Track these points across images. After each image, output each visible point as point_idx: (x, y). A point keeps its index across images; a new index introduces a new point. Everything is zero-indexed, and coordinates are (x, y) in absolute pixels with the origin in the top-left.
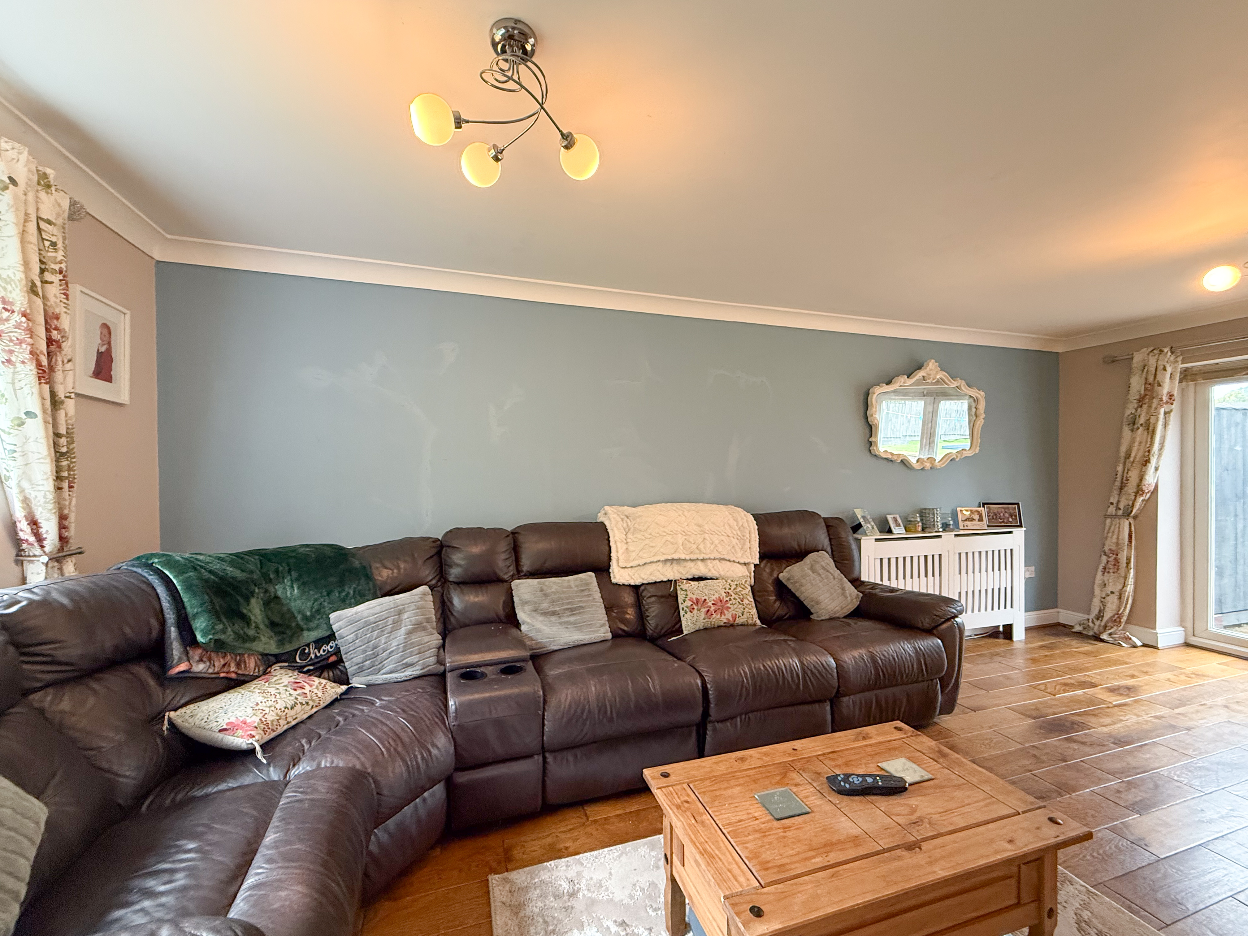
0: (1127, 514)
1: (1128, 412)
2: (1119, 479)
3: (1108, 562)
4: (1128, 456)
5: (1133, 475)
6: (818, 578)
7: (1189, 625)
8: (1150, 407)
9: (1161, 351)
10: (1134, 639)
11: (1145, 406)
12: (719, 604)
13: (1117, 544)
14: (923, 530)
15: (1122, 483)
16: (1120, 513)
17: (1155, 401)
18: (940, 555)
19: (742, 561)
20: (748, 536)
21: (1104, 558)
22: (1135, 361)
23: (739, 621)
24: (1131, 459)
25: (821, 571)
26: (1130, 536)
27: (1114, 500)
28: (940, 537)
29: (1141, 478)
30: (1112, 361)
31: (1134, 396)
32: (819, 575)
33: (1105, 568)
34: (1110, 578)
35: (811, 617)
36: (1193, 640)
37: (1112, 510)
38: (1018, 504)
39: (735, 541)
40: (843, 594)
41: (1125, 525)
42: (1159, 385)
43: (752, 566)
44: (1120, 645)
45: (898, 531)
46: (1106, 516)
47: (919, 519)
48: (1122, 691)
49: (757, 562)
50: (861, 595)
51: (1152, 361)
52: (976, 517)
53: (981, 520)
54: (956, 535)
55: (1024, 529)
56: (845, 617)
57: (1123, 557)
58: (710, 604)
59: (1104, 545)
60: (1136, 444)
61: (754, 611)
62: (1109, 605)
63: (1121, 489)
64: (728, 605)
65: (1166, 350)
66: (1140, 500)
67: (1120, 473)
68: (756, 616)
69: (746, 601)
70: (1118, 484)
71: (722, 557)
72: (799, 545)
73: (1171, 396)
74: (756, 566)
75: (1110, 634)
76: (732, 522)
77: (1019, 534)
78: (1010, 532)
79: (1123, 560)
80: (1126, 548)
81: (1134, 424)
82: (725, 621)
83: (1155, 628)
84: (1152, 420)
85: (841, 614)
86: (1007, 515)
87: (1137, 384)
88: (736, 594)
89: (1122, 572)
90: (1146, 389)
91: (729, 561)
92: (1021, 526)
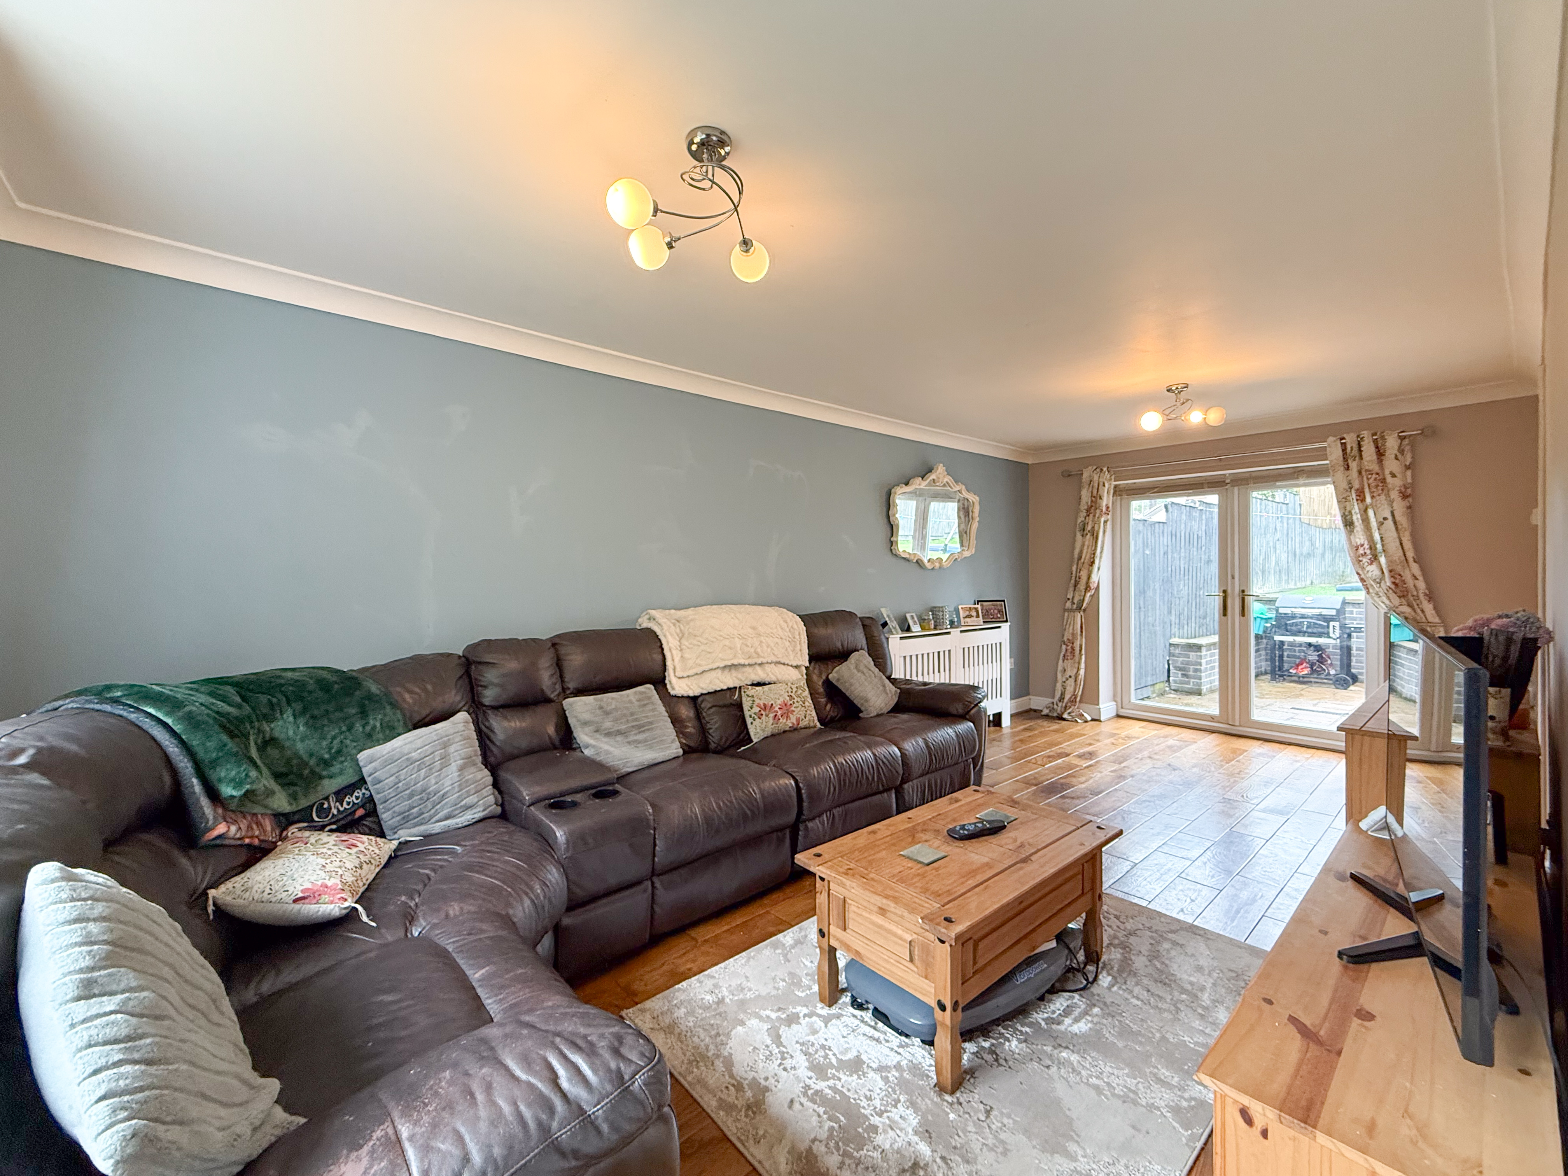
0: (1079, 608)
1: (1079, 520)
2: (1073, 578)
3: (1066, 650)
4: (1080, 558)
5: (1084, 574)
6: (863, 677)
7: (1119, 700)
8: (1094, 516)
9: (1102, 470)
10: (1085, 715)
11: (1091, 516)
12: (785, 708)
13: (1073, 634)
14: (935, 628)
15: (1076, 581)
16: (1075, 606)
17: (1098, 511)
18: (949, 651)
19: (795, 664)
20: (797, 637)
21: (1064, 647)
22: (1084, 476)
23: (802, 724)
24: (1082, 560)
25: (865, 670)
26: (1082, 627)
27: (1070, 596)
28: (949, 633)
29: (1089, 577)
30: (1068, 475)
31: (1084, 506)
32: (863, 673)
33: (1064, 656)
34: (1068, 663)
35: (861, 715)
36: (1123, 712)
37: (1068, 604)
38: (1004, 601)
39: (787, 644)
40: (885, 691)
41: (1078, 616)
42: (1101, 498)
43: (804, 669)
44: (1077, 721)
45: (916, 629)
46: (1065, 610)
47: (931, 617)
48: (1086, 756)
49: (807, 664)
50: (899, 691)
51: (1096, 478)
52: (974, 614)
53: (978, 616)
54: (961, 632)
55: (1009, 624)
56: (888, 713)
57: (1077, 645)
58: (777, 709)
59: (1063, 636)
60: (1086, 547)
61: (814, 714)
62: (1068, 688)
63: (1075, 586)
64: (793, 708)
65: (1105, 469)
66: (1088, 595)
67: (1074, 573)
68: (816, 718)
69: (807, 704)
70: (1073, 582)
71: (778, 660)
72: (842, 645)
73: (1108, 508)
74: (806, 668)
75: (1069, 713)
76: (784, 625)
77: (1006, 627)
78: (999, 627)
79: (1077, 649)
80: (1079, 637)
81: (1084, 530)
82: (791, 725)
83: (1098, 704)
84: (1096, 528)
85: (885, 710)
86: (996, 611)
87: (1085, 495)
88: (798, 696)
89: (1077, 659)
90: (1092, 501)
91: (784, 664)
92: (1006, 621)
